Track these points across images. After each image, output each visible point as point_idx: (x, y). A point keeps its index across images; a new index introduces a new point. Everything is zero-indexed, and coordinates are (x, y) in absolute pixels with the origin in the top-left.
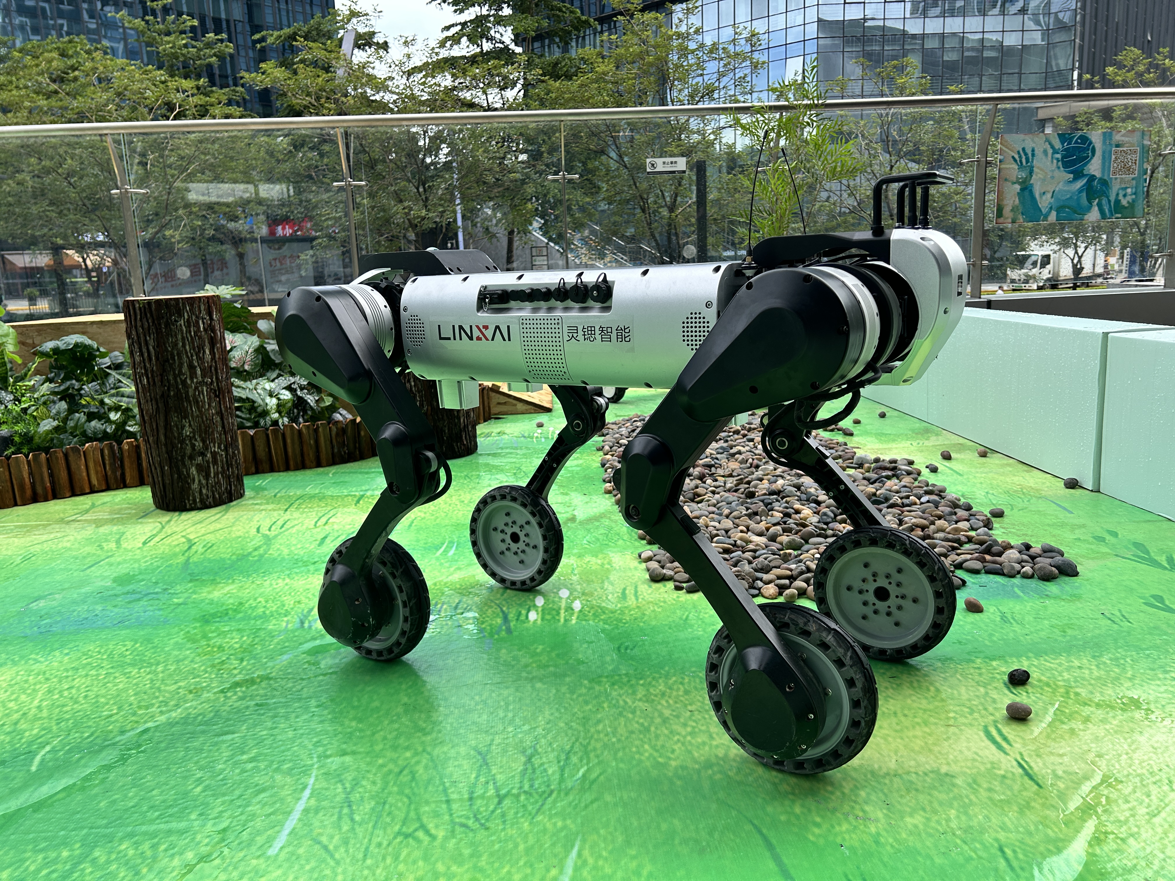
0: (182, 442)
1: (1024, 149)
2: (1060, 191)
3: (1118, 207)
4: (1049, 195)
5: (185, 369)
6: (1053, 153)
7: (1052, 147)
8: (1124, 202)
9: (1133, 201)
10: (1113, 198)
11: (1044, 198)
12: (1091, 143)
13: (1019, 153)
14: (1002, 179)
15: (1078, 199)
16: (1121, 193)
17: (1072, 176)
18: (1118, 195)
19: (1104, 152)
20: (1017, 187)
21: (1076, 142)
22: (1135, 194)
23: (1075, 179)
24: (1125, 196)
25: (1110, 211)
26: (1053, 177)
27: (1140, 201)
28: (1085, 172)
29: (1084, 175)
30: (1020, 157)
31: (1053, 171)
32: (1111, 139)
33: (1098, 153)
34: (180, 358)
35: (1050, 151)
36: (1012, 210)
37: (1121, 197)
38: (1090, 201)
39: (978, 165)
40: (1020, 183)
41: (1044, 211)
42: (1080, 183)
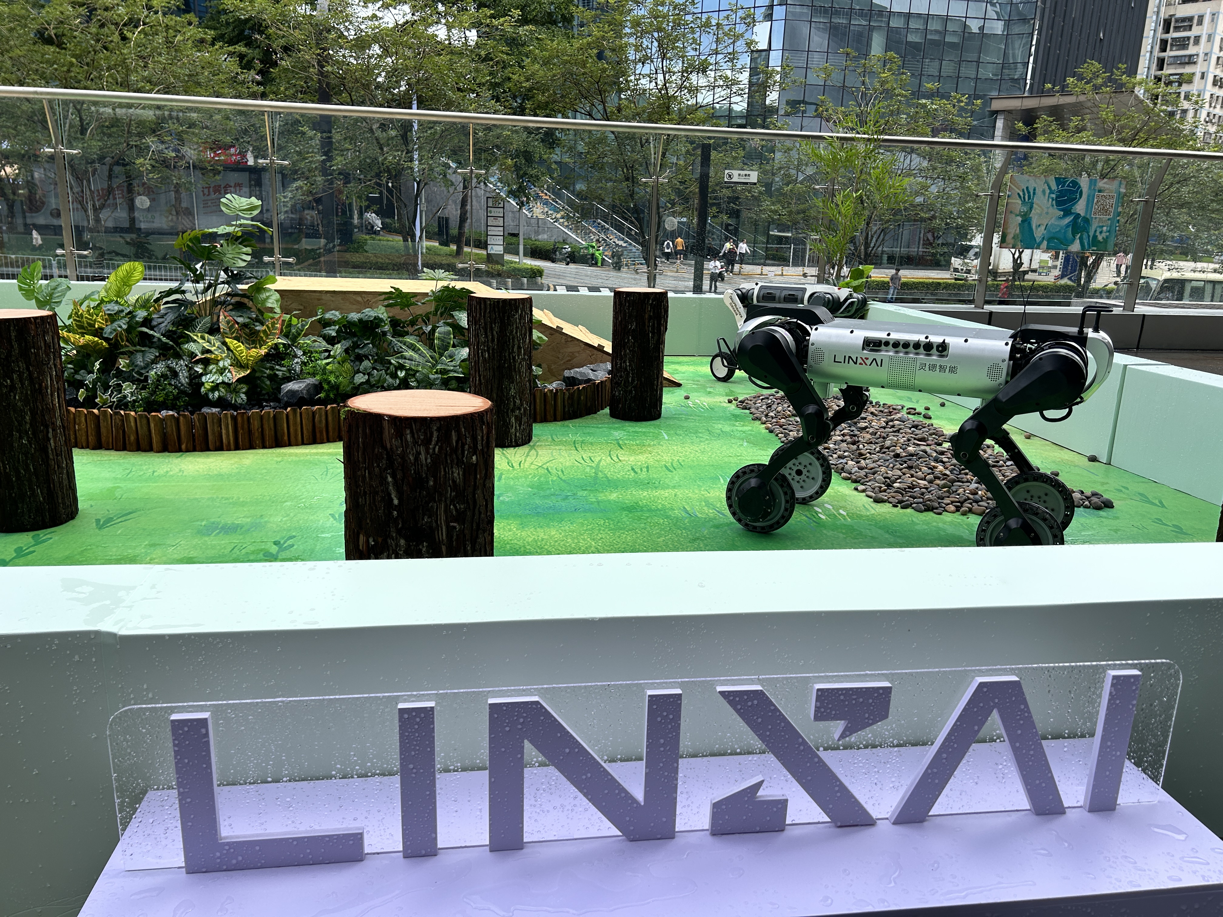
0: (508, 399)
1: (1027, 188)
2: (1052, 225)
3: (1095, 241)
4: (1043, 228)
5: (515, 349)
6: (1050, 193)
7: (1050, 188)
8: (1100, 238)
9: (1107, 237)
10: (1091, 234)
11: (1039, 229)
12: (1079, 187)
13: (1023, 190)
14: (1009, 211)
15: (1065, 233)
16: (1099, 230)
17: (1062, 213)
18: (1096, 231)
19: (1089, 196)
20: (1019, 219)
21: (1068, 186)
22: (1109, 231)
23: (1065, 216)
24: (1101, 232)
25: (1089, 244)
26: (1047, 213)
27: (1112, 238)
28: (1073, 211)
29: (1071, 213)
30: (1024, 194)
31: (1048, 208)
32: (1095, 185)
33: (1084, 196)
34: (513, 341)
35: (1048, 191)
36: (1013, 238)
37: (1098, 233)
38: (1074, 235)
39: (991, 200)
40: (1022, 216)
41: (1038, 240)
42: (1068, 220)
